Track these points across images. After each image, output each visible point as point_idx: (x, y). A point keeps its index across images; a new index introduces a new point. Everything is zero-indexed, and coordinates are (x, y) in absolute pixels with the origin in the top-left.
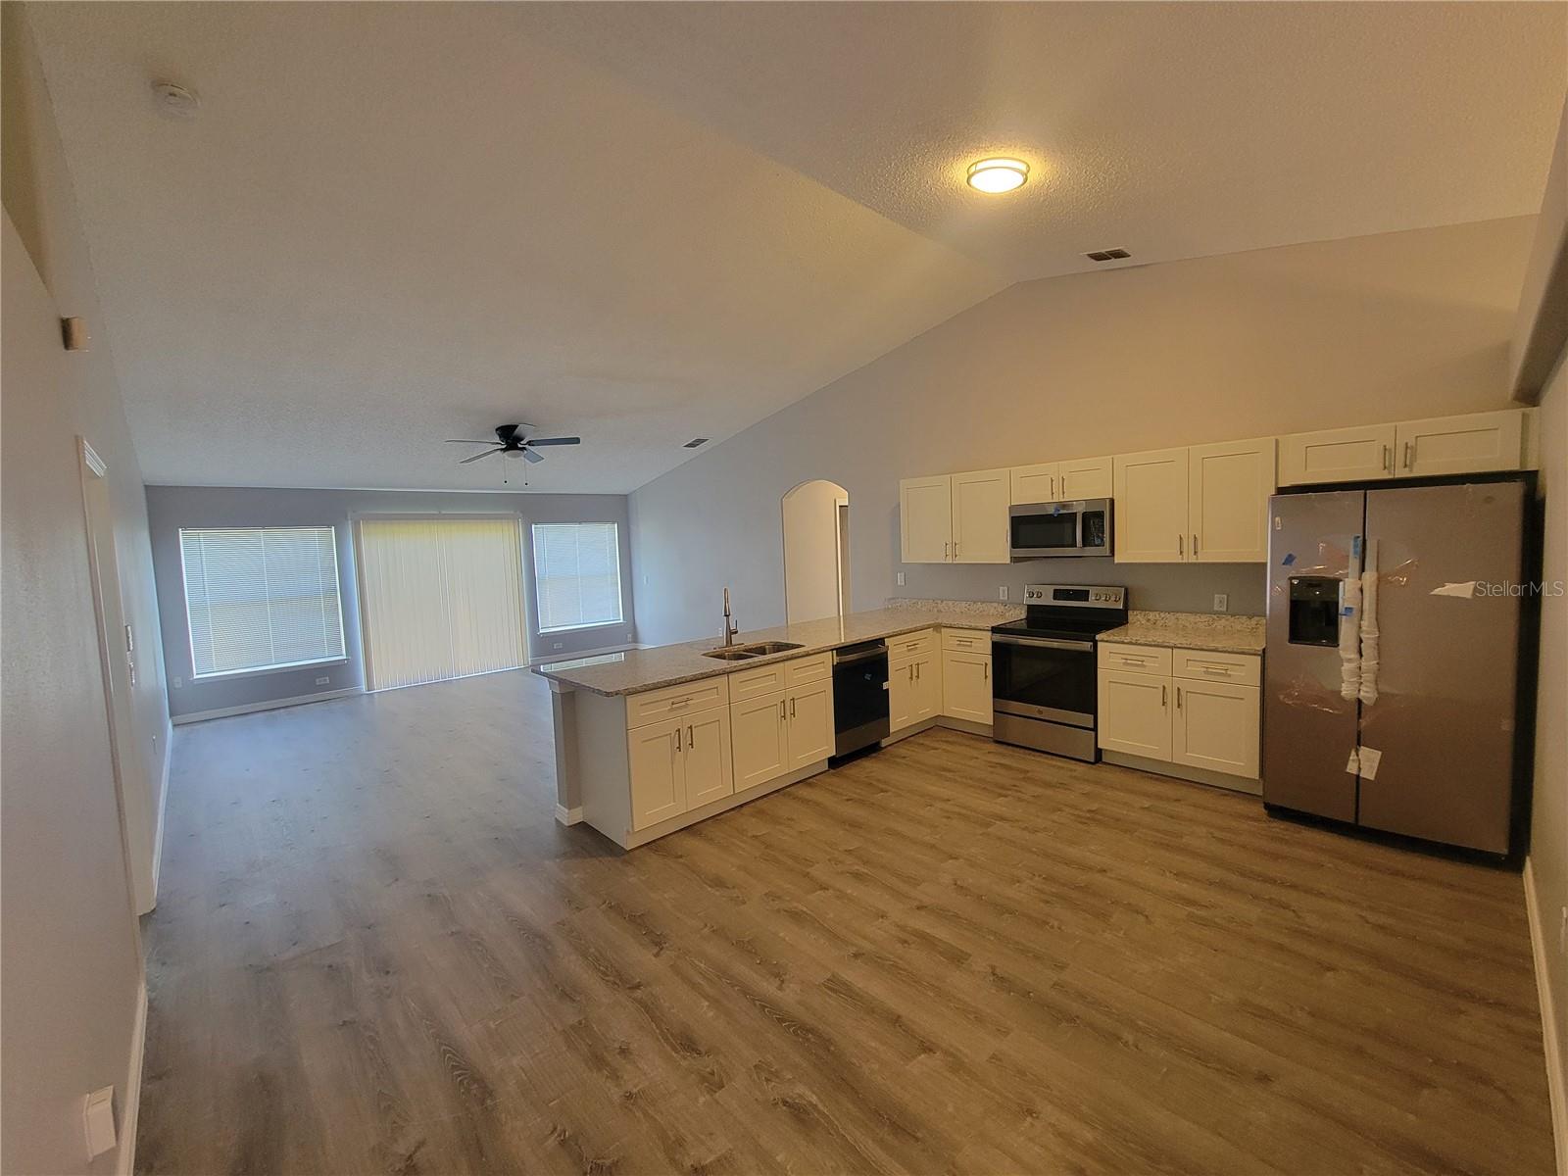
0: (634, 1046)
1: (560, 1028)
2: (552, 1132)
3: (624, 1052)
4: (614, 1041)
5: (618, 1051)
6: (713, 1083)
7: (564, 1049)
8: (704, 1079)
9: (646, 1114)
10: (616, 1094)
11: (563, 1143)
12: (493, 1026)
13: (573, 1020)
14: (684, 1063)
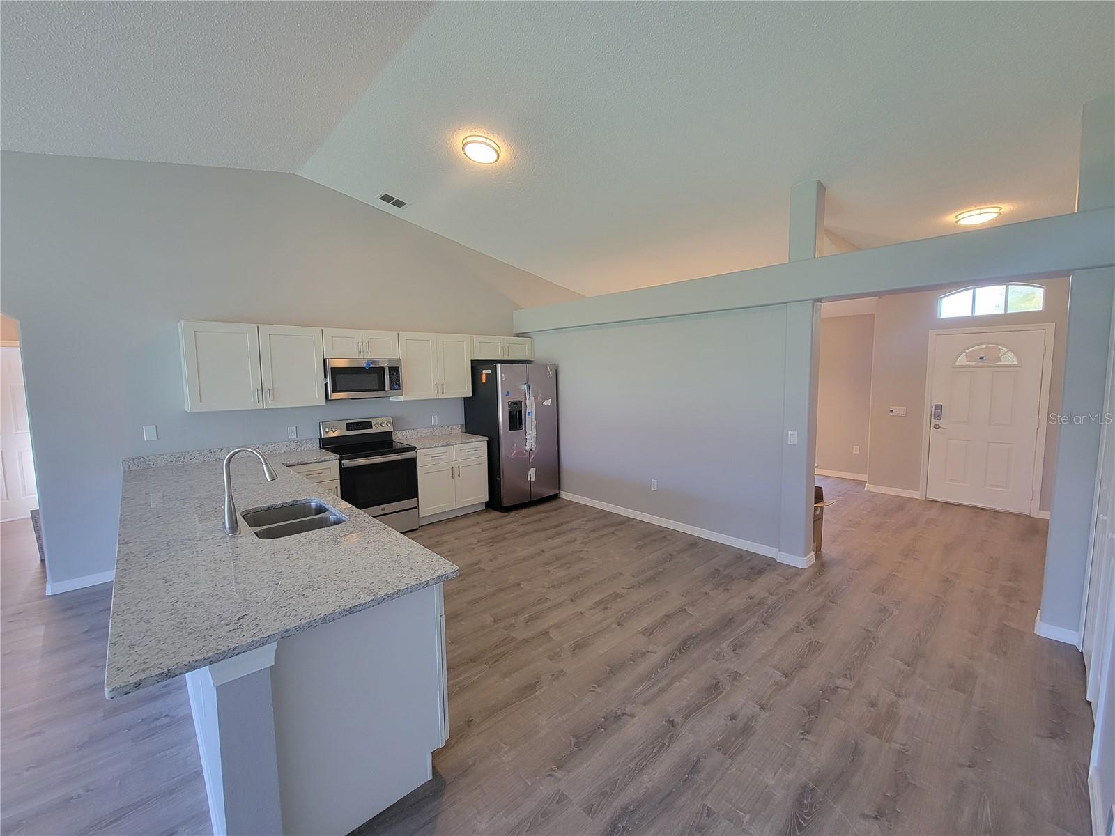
0: (727, 713)
1: (729, 761)
2: (806, 739)
3: (733, 718)
4: (727, 725)
5: (734, 721)
6: (735, 676)
7: (746, 752)
8: (735, 679)
9: (769, 699)
10: (764, 715)
11: (809, 732)
12: (748, 817)
13: (718, 756)
14: (728, 688)
